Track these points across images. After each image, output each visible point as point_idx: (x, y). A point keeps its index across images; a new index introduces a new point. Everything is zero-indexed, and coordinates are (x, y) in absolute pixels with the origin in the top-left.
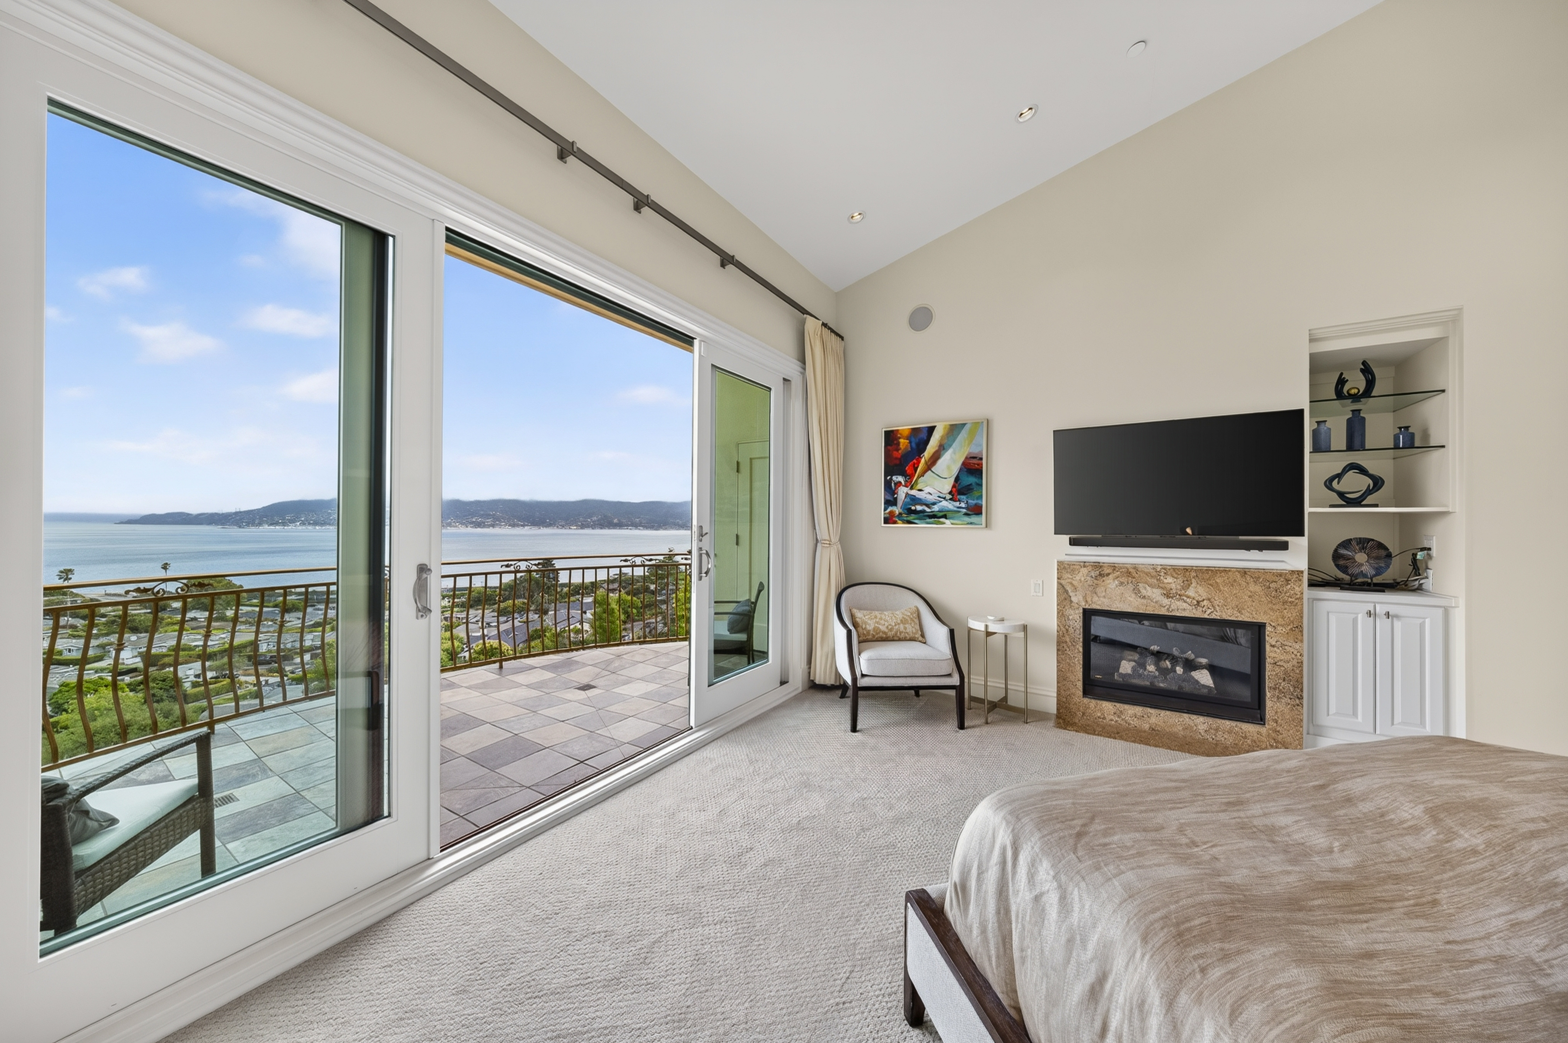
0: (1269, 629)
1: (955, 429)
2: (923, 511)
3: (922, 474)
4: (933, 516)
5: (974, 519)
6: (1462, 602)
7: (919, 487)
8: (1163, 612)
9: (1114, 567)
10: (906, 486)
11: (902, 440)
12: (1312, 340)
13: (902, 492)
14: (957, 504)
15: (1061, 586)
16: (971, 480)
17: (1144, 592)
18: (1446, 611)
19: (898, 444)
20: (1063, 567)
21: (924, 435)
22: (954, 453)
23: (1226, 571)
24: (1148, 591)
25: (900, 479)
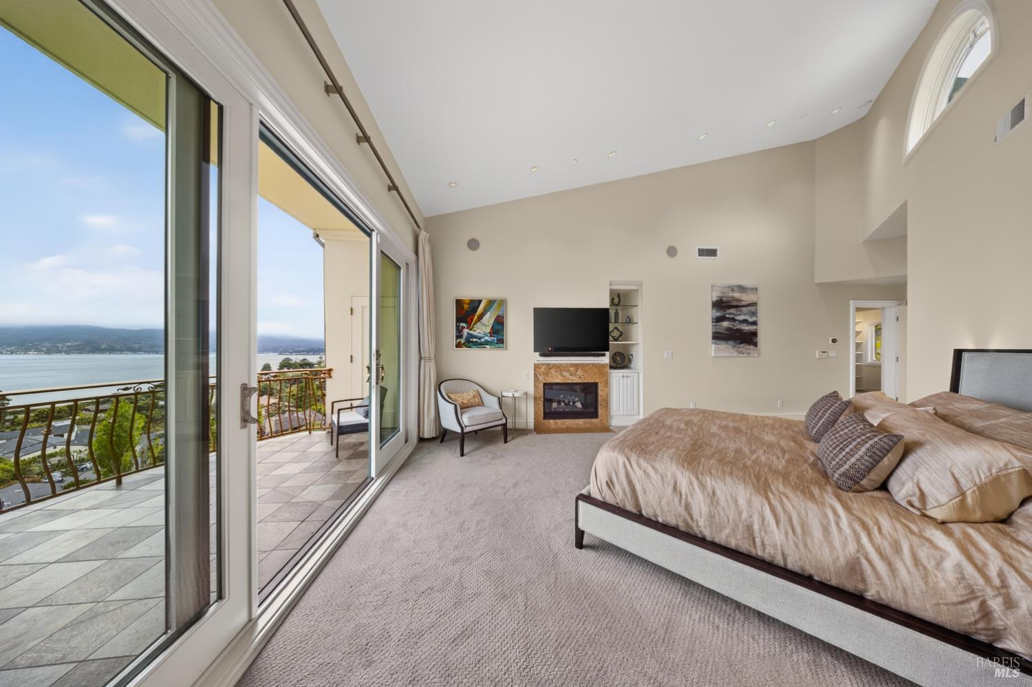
0: (599, 384)
1: (491, 303)
2: (477, 341)
3: (475, 323)
4: (481, 344)
5: (500, 345)
6: (642, 371)
7: (474, 329)
8: (570, 381)
9: (554, 365)
10: (467, 329)
11: (465, 305)
12: (610, 285)
13: (466, 331)
14: (493, 338)
15: (535, 374)
16: (499, 327)
17: (564, 374)
18: (638, 373)
19: (463, 307)
20: (537, 367)
21: (476, 304)
22: (491, 314)
23: (588, 364)
24: (565, 374)
25: (464, 325)
